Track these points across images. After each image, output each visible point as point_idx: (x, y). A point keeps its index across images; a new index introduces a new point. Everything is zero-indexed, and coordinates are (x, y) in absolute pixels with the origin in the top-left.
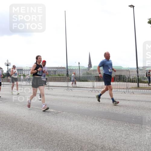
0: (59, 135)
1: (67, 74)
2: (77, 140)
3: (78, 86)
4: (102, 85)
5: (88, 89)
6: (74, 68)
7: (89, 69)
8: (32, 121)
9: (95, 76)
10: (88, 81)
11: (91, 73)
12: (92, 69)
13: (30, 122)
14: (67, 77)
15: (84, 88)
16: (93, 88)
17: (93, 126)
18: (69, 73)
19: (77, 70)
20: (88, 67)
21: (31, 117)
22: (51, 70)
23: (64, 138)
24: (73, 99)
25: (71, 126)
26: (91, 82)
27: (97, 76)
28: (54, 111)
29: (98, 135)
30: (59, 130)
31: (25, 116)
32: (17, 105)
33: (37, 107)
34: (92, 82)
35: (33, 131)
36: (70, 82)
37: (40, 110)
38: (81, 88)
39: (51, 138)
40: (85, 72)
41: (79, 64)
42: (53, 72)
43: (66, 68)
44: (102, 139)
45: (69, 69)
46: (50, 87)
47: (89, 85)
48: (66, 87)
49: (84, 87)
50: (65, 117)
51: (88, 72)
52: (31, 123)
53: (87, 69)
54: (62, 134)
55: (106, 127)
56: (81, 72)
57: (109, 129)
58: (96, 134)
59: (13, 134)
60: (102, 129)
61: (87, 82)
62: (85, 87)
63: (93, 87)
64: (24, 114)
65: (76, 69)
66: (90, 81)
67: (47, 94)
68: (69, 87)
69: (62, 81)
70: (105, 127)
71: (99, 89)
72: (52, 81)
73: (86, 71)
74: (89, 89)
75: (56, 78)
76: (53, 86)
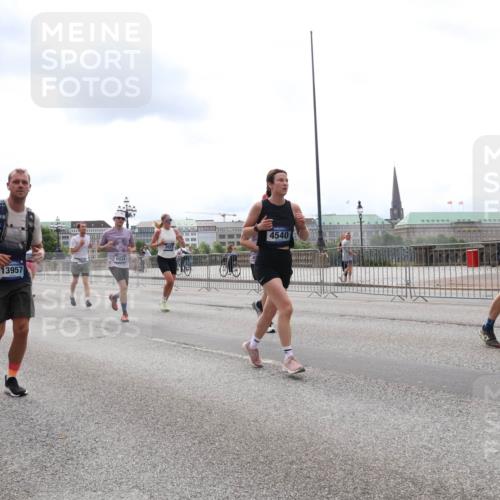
0: (290, 444)
1: (321, 243)
2: (350, 462)
3: (355, 282)
4: (437, 276)
5: (390, 289)
6: (343, 222)
7: (393, 225)
8: (205, 397)
9: (415, 248)
10: (390, 266)
11: (400, 239)
12: (403, 222)
13: (199, 400)
14: (321, 250)
15: (377, 289)
16: (408, 286)
17: (408, 416)
18: (327, 238)
19: (354, 226)
20: (389, 217)
21: (200, 384)
23: (307, 455)
24: (338, 323)
25: (332, 415)
26: (399, 268)
27: (420, 248)
28: (278, 363)
29: (423, 447)
30: (292, 426)
31: (180, 381)
32: (157, 342)
33: (219, 352)
34: (404, 268)
35: (207, 427)
36: (328, 269)
37: (229, 360)
38: (368, 289)
39: (265, 453)
40: (380, 233)
41: (360, 207)
43: (314, 223)
44: (437, 460)
45: (327, 223)
47: (394, 276)
48: (317, 284)
49: (376, 283)
50: (313, 385)
51: (391, 233)
52: (199, 404)
53: (386, 223)
54: (300, 439)
55: (452, 421)
56: (365, 234)
57: (461, 426)
58: (415, 444)
59: (141, 437)
60: (438, 425)
61: (385, 268)
62: (381, 284)
63: (408, 283)
64: (179, 372)
65: (351, 223)
66: (396, 266)
68: (327, 284)
69: (302, 266)
70: (447, 419)
71: (427, 291)
73: (383, 232)
74: (395, 290)
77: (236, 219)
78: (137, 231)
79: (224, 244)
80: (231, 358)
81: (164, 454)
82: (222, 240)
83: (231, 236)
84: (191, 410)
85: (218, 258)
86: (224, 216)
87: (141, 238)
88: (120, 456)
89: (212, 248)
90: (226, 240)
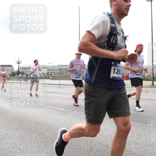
2: (86, 140)
8: (42, 121)
13: (40, 121)
17: (104, 126)
21: (40, 117)
22: (62, 68)
28: (65, 110)
29: (109, 135)
31: (34, 116)
33: (47, 106)
42: (65, 70)
46: (61, 86)
50: (76, 117)
58: (106, 134)
59: (21, 134)
64: (33, 113)
67: (58, 93)
72: (63, 80)
75: (67, 76)
76: (64, 85)
77: (53, 65)
78: (22, 68)
79: (49, 72)
80: (50, 108)
81: (28, 139)
82: (49, 71)
83: (51, 70)
84: (37, 125)
85: (47, 77)
86: (49, 64)
87: (23, 71)
88: (14, 140)
89: (45, 74)
90: (50, 71)
